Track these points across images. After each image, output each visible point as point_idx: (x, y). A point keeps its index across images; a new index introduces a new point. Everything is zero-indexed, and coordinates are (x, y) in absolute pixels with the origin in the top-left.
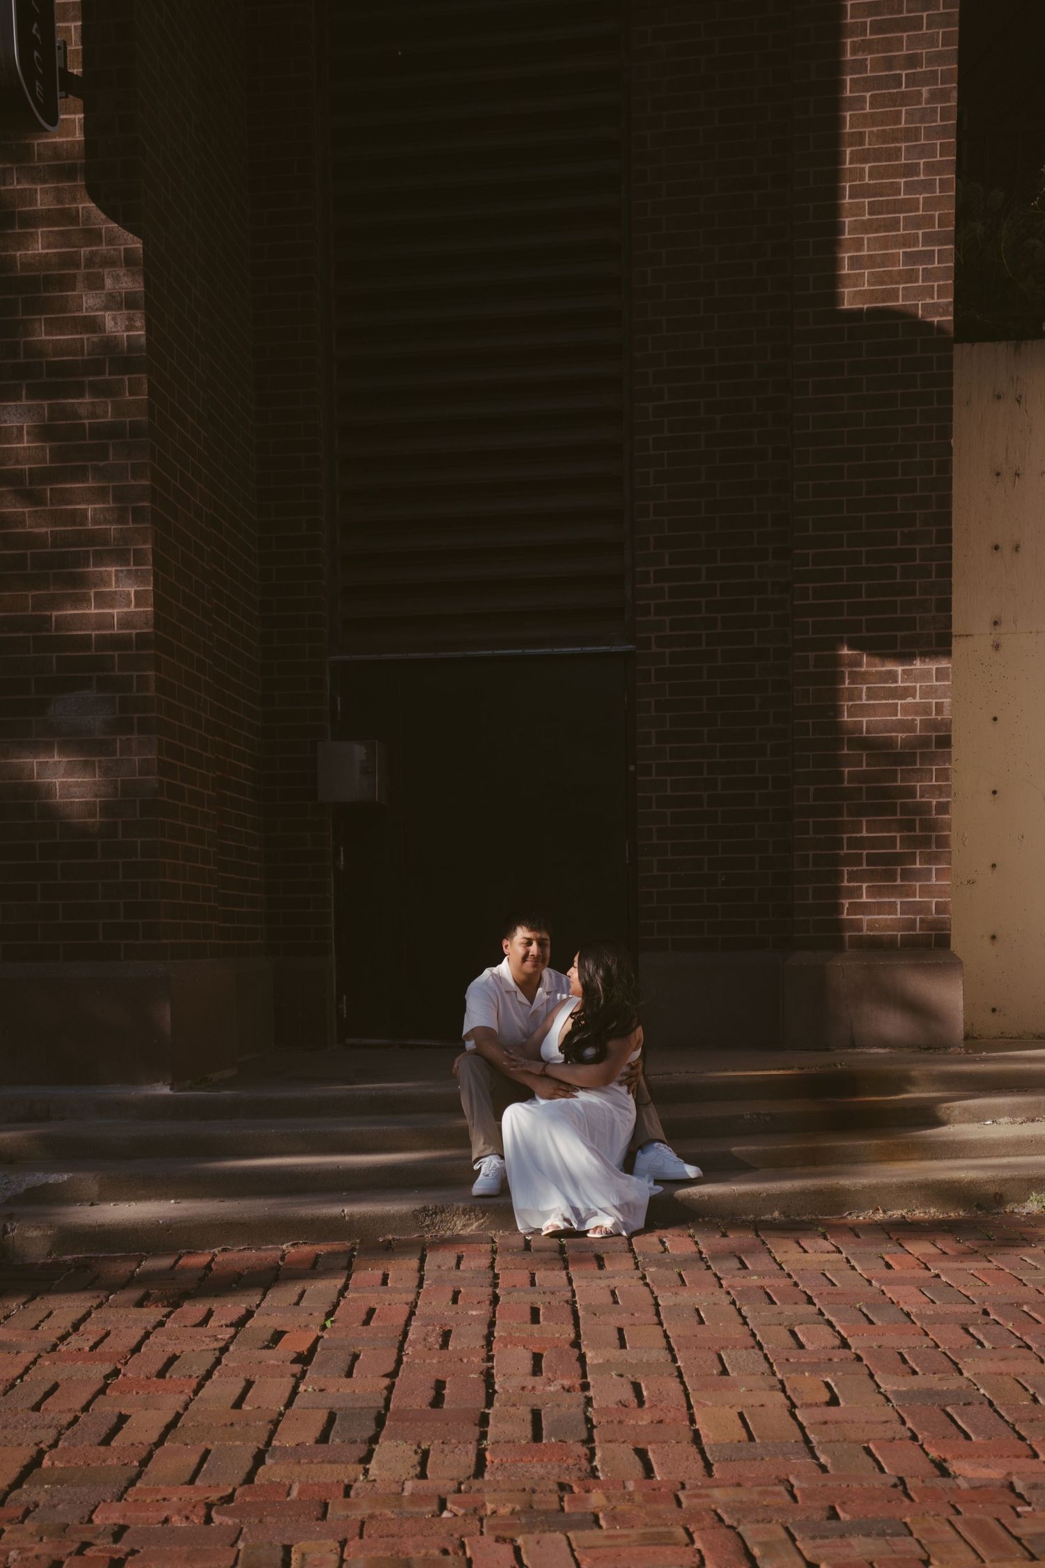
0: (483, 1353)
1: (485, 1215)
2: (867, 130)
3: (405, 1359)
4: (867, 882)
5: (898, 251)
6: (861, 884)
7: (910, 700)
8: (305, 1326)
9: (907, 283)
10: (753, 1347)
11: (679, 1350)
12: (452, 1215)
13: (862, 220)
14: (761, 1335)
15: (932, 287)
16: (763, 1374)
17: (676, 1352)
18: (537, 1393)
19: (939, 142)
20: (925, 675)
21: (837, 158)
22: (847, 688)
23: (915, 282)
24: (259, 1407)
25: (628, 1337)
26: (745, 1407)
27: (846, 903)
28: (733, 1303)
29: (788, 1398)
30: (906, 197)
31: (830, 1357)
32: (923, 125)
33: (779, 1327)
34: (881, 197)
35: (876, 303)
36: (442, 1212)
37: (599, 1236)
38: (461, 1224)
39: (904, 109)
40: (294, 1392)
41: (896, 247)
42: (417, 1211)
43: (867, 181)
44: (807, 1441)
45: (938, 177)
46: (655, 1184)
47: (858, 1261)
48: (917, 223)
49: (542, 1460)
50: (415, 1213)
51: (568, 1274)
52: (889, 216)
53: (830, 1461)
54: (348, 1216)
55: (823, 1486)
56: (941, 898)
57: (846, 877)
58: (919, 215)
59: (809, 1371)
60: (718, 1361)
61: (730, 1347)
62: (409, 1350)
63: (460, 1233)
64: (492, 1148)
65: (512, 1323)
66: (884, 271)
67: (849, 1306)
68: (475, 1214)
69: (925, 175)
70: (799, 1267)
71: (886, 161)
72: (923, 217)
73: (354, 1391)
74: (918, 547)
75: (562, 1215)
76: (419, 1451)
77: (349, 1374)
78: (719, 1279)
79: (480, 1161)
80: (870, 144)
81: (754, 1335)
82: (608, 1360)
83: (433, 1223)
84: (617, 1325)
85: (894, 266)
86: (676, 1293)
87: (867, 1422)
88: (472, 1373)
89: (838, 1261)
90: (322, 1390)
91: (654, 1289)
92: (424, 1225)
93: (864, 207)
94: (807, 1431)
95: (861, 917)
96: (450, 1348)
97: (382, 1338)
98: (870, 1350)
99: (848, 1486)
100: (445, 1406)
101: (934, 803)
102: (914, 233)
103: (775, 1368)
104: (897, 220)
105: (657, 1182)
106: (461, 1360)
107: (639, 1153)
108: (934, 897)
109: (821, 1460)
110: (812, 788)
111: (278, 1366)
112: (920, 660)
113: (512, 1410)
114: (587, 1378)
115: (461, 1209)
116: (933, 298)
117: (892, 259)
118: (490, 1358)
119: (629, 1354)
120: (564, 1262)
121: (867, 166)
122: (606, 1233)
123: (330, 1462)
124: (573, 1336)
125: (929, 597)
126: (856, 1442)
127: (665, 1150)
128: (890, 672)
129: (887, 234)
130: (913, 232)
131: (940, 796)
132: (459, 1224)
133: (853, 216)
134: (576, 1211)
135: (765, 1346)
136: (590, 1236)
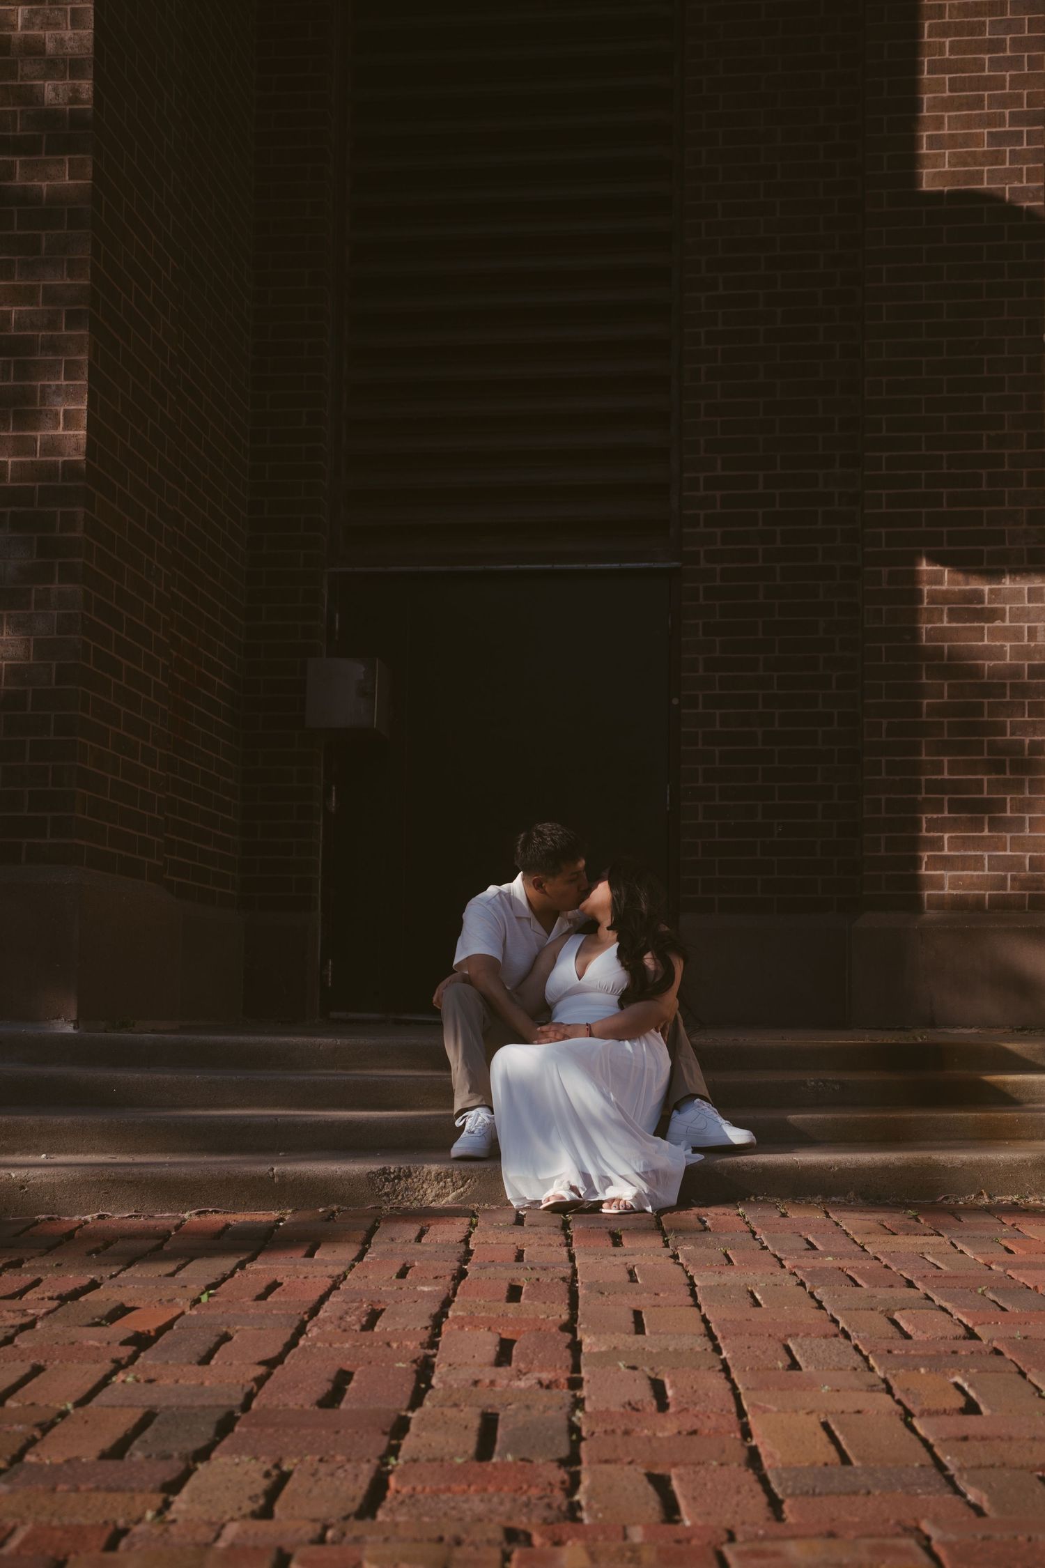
0: (425, 1336)
1: (466, 1182)
3: (301, 1342)
4: (949, 833)
5: (982, 130)
6: (941, 834)
7: (998, 623)
8: (169, 1301)
9: (992, 165)
10: (836, 1336)
11: (724, 1338)
12: (421, 1181)
13: (943, 98)
14: (846, 1322)
15: (1021, 169)
16: (855, 1369)
17: (720, 1341)
18: (497, 1389)
19: (1027, 17)
20: (1016, 595)
21: (916, 32)
22: (926, 609)
23: (1001, 164)
24: (33, 1404)
25: (648, 1320)
26: (832, 1413)
27: (925, 855)
28: (802, 1284)
29: (899, 1402)
30: (992, 73)
31: (955, 1349)
33: (872, 1312)
34: (963, 73)
35: (958, 185)
36: (408, 1176)
38: (433, 1194)
40: (105, 1382)
41: (979, 127)
42: (374, 1173)
43: (947, 56)
44: (940, 1466)
45: (1026, 54)
46: (693, 1152)
47: (968, 1244)
48: (1003, 102)
49: (485, 1490)
50: (371, 1175)
51: (569, 1251)
52: (971, 93)
53: (985, 1497)
54: (278, 1176)
55: (984, 1538)
56: (1036, 851)
57: (924, 826)
58: (1005, 94)
59: (925, 1367)
60: (784, 1351)
61: (801, 1334)
62: (313, 1331)
63: (431, 1205)
64: (480, 1098)
65: (477, 1301)
66: (967, 152)
67: (968, 1290)
68: (452, 1181)
69: (1011, 51)
70: (888, 1249)
71: (969, 36)
72: (1010, 95)
73: (201, 1384)
74: (1006, 452)
75: (569, 1182)
76: (275, 1473)
77: (205, 1361)
78: (780, 1260)
79: (464, 1115)
80: (950, 17)
81: (836, 1322)
82: (615, 1348)
83: (395, 1190)
84: (634, 1306)
85: (978, 147)
86: (720, 1273)
88: (400, 1360)
89: (940, 1244)
90: (150, 1381)
91: (688, 1268)
92: (382, 1192)
93: (944, 83)
94: (936, 1450)
95: (942, 872)
96: (376, 1329)
97: (277, 1314)
98: (1013, 1341)
99: (1030, 1539)
100: (342, 1405)
101: (1027, 742)
102: (1000, 113)
103: (872, 1361)
104: (981, 98)
105: (696, 1150)
106: (388, 1344)
107: (675, 1113)
108: (1029, 851)
109: (970, 1497)
110: (885, 722)
111: (98, 1348)
112: (1010, 578)
113: (451, 1412)
114: (579, 1371)
115: (433, 1173)
116: (1022, 182)
117: (976, 140)
118: (433, 1344)
119: (649, 1341)
120: (567, 1239)
121: (947, 41)
122: (625, 1209)
123: (109, 1488)
124: (565, 1318)
125: (1019, 508)
126: (1023, 1468)
127: (708, 1110)
128: (975, 591)
129: (970, 112)
130: (999, 111)
131: (1034, 734)
132: (431, 1194)
133: (931, 92)
134: (586, 1177)
135: (853, 1335)
136: (603, 1211)
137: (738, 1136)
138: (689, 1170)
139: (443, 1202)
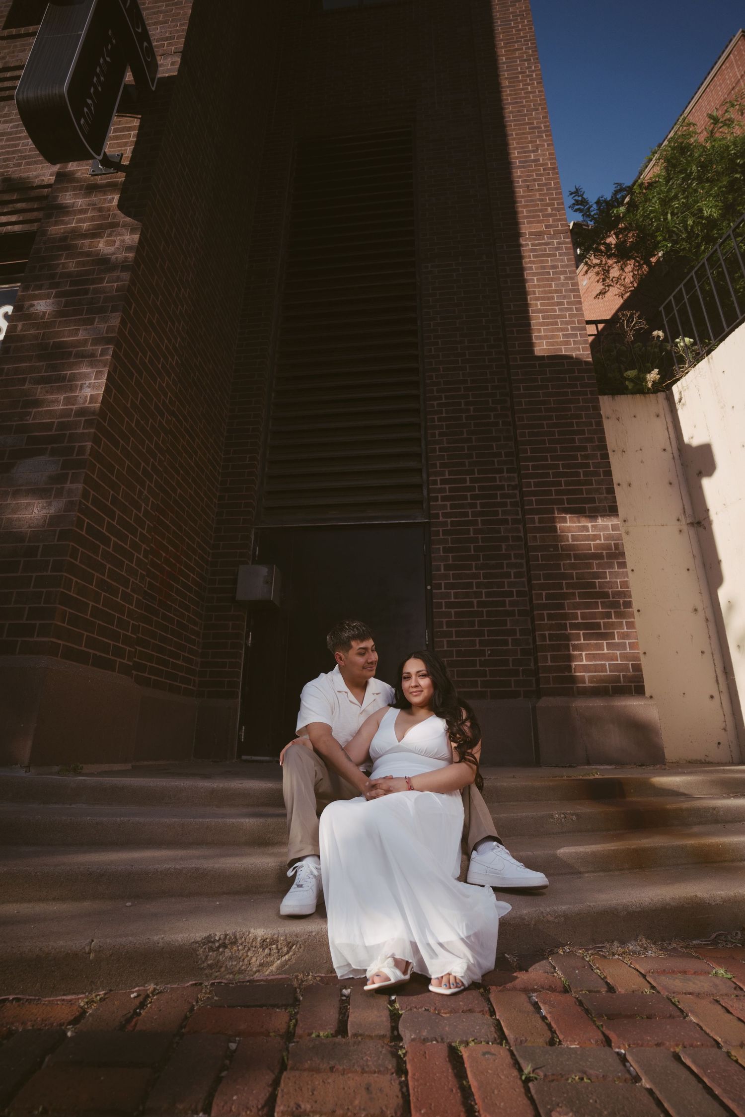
1: (291, 948)
12: (246, 949)
36: (233, 944)
38: (258, 963)
42: (197, 942)
46: (498, 898)
54: (95, 951)
63: (255, 977)
68: (277, 947)
79: (296, 865)
83: (219, 961)
92: (205, 964)
107: (473, 854)
115: (259, 939)
127: (504, 852)
132: (255, 961)
136: (431, 988)
138: (504, 924)
139: (267, 973)
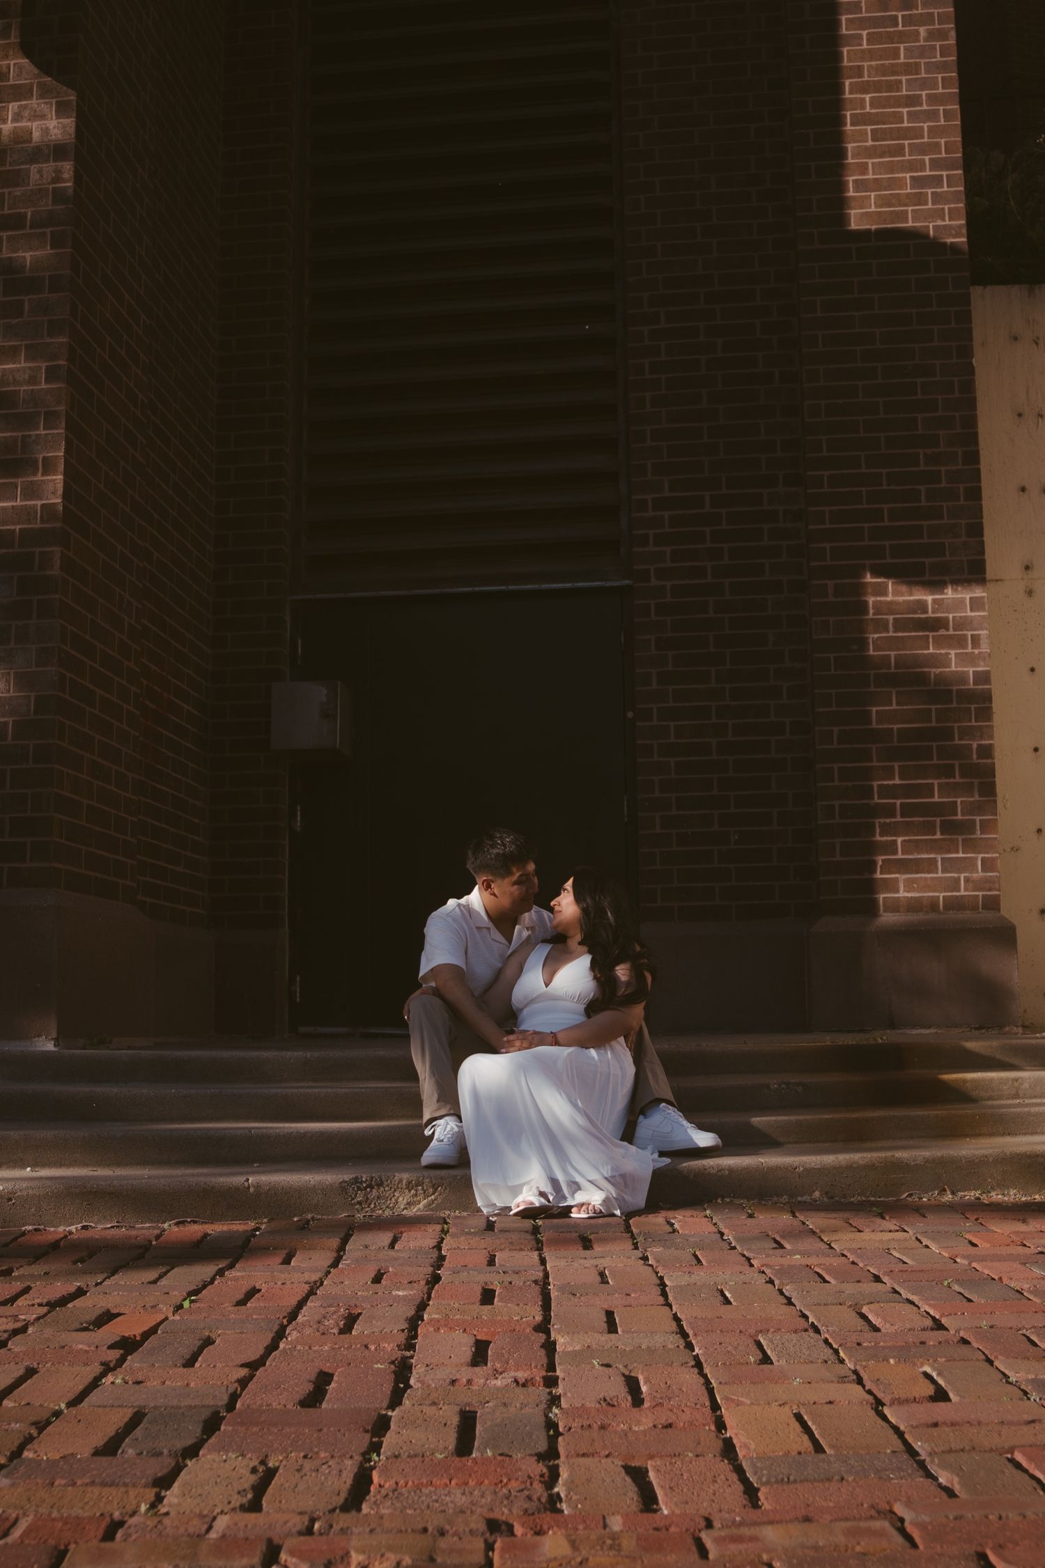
0: (402, 1338)
1: (436, 1189)
2: (866, 64)
3: (282, 1345)
4: (902, 836)
5: (904, 175)
6: (894, 838)
7: (942, 632)
8: (152, 1307)
9: (916, 205)
10: (806, 1330)
11: (695, 1335)
12: (393, 1190)
13: (866, 147)
14: (815, 1316)
15: (943, 209)
16: (826, 1362)
17: (691, 1338)
18: (475, 1388)
19: (940, 76)
20: (959, 605)
21: (838, 89)
22: (872, 620)
23: (923, 205)
24: (28, 1404)
25: (620, 1319)
26: (804, 1404)
27: (880, 859)
28: (771, 1282)
29: (870, 1392)
30: (910, 125)
31: (923, 1340)
32: (923, 61)
33: (840, 1307)
34: (884, 124)
35: (884, 224)
36: (380, 1184)
37: (586, 1216)
38: (405, 1201)
39: (902, 46)
40: (95, 1384)
41: (902, 171)
42: (346, 1182)
43: (868, 109)
44: (912, 1452)
45: (941, 108)
46: (660, 1156)
47: (932, 1240)
48: (923, 149)
49: (466, 1484)
50: (343, 1185)
51: (540, 1255)
52: (893, 142)
53: (956, 1479)
54: (253, 1186)
55: (956, 1519)
56: (988, 853)
57: (878, 831)
58: (924, 143)
59: (894, 1357)
60: (755, 1346)
61: (772, 1330)
62: (292, 1335)
63: (403, 1213)
64: (448, 1107)
65: (452, 1304)
66: (891, 194)
67: (933, 1284)
68: (423, 1188)
69: (928, 105)
70: (854, 1246)
71: (886, 92)
72: (929, 144)
73: (188, 1385)
74: (943, 469)
75: (538, 1188)
76: (261, 1469)
77: (190, 1363)
78: (749, 1259)
79: (433, 1124)
80: (869, 77)
81: (805, 1317)
82: (588, 1347)
83: (367, 1199)
84: (606, 1306)
85: (901, 190)
86: (689, 1273)
87: (1002, 1422)
88: (378, 1362)
89: (905, 1241)
90: (138, 1383)
91: (659, 1269)
92: (355, 1201)
93: (867, 134)
94: (906, 1436)
95: (897, 875)
96: (354, 1332)
97: (257, 1319)
98: (979, 1331)
99: (1000, 1518)
100: (324, 1405)
101: (975, 746)
102: (920, 159)
103: (842, 1354)
104: (902, 147)
105: (662, 1154)
106: (366, 1347)
107: (641, 1118)
108: (980, 852)
109: (941, 1480)
110: (836, 729)
111: (86, 1352)
112: (952, 589)
113: (430, 1411)
114: (555, 1371)
115: (404, 1182)
116: (944, 220)
117: (900, 183)
118: (410, 1346)
119: (622, 1340)
120: (538, 1244)
121: (867, 97)
122: (594, 1213)
123: (104, 1484)
124: (539, 1318)
125: (958, 521)
126: (991, 1450)
127: (673, 1114)
128: (919, 601)
129: (892, 159)
130: (919, 157)
131: (981, 738)
132: (402, 1202)
133: (855, 142)
134: (555, 1183)
135: (822, 1329)
136: (572, 1215)
137: (704, 1139)
139: (415, 1210)
